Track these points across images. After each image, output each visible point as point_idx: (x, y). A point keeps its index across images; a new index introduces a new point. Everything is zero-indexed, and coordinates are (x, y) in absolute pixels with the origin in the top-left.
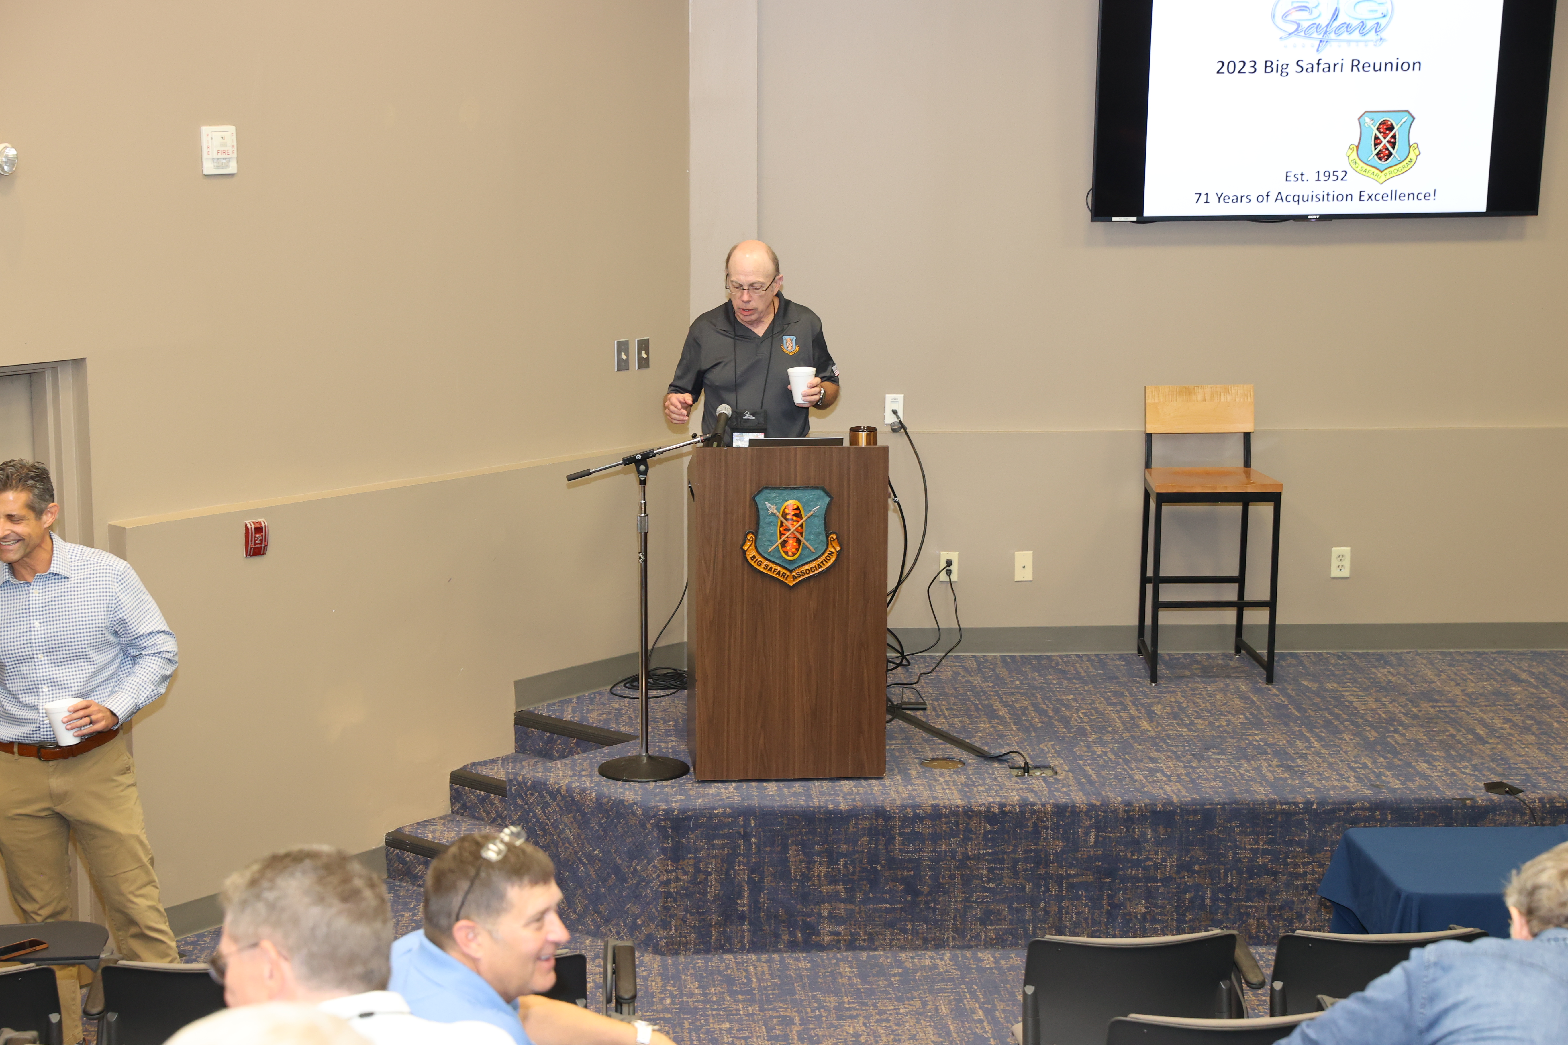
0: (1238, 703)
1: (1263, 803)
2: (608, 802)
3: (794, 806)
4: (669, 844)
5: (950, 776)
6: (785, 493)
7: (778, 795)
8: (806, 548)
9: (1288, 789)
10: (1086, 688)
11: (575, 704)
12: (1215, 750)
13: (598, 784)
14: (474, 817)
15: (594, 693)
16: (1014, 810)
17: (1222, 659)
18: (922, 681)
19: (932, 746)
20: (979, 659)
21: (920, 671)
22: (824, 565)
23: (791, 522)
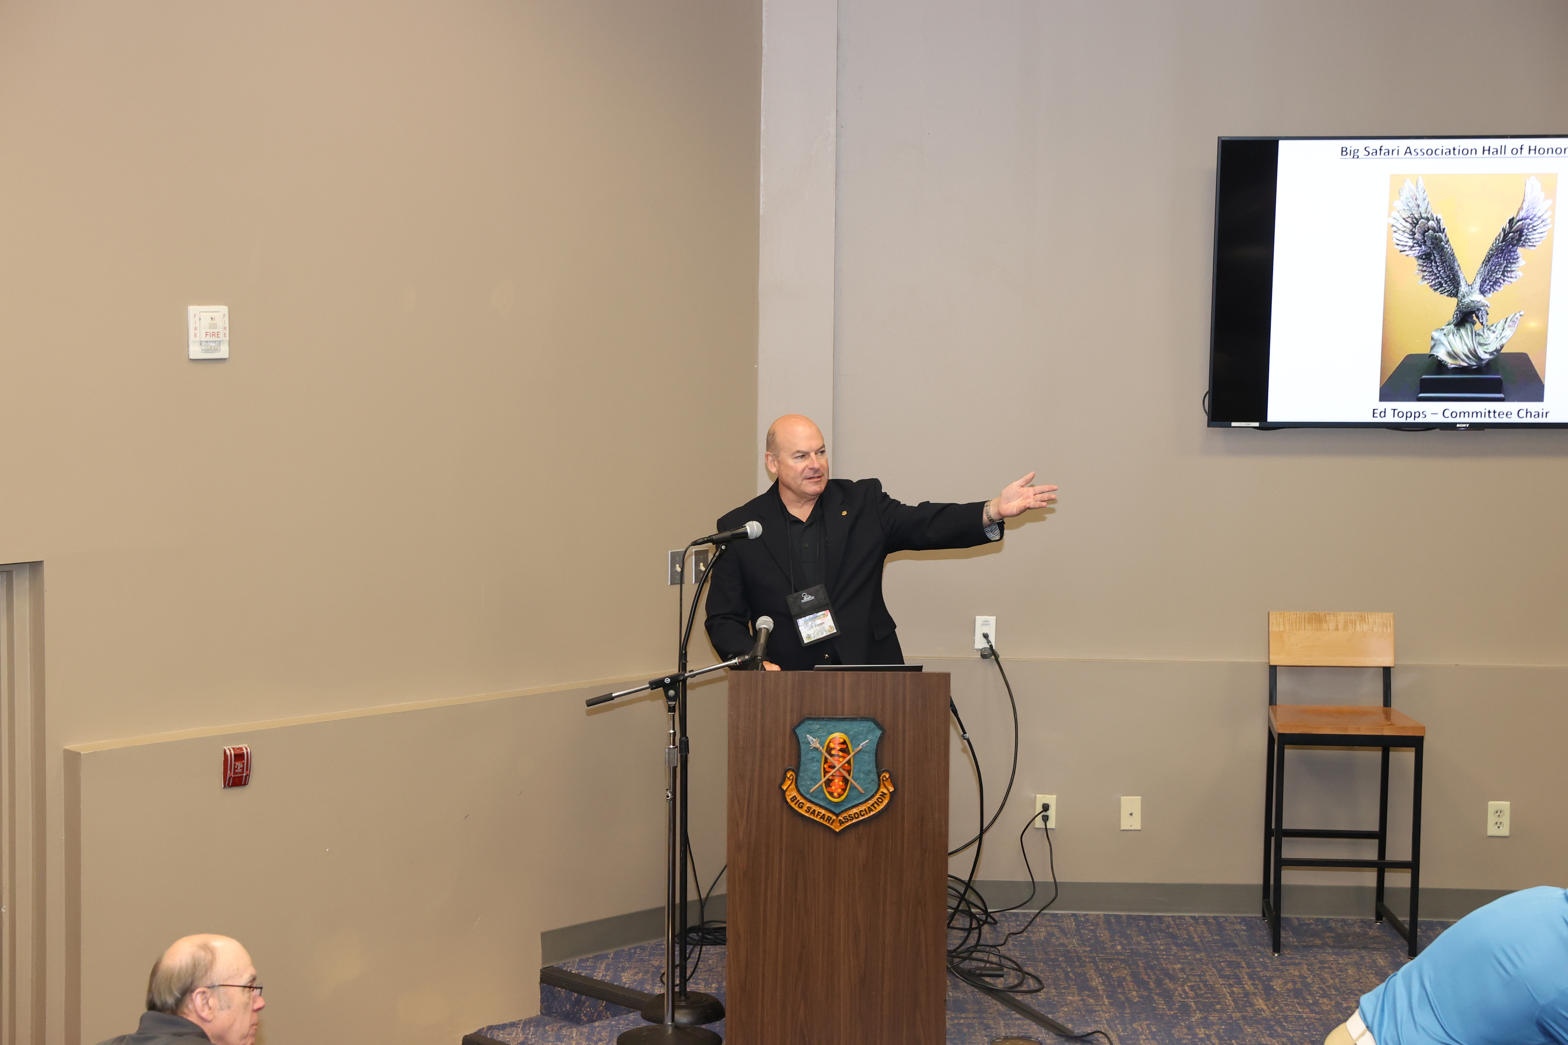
6: (831, 725)
8: (853, 788)
10: (1198, 956)
11: (610, 961)
15: (635, 948)
17: (1361, 927)
18: (1010, 942)
19: (1007, 1022)
20: (1079, 919)
21: (1009, 930)
22: (875, 808)
23: (836, 758)
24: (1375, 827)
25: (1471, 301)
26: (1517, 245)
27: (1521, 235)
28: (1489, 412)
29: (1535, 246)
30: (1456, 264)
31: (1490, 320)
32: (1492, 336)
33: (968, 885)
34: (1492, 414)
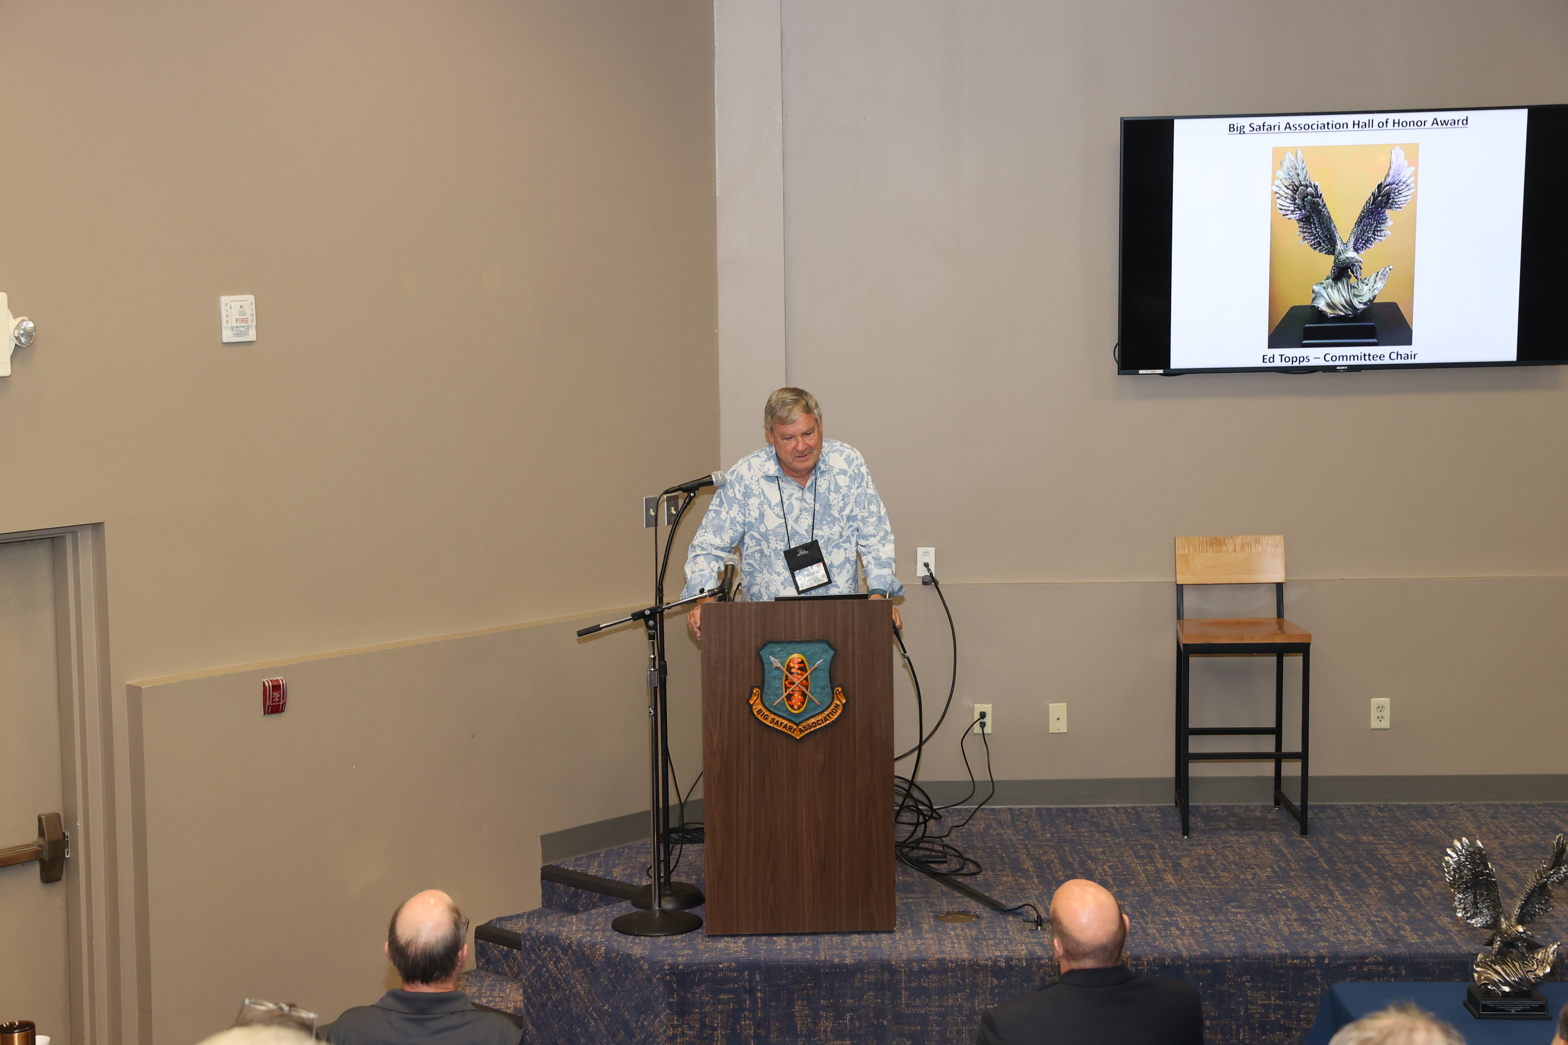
0: (1268, 856)
1: (1273, 957)
2: (617, 957)
3: (800, 960)
4: (674, 999)
5: (962, 930)
6: (790, 647)
7: (786, 949)
8: (811, 701)
9: (1302, 943)
10: (1117, 841)
11: (602, 859)
12: (1235, 904)
13: (609, 939)
14: (498, 973)
15: (623, 848)
16: (1020, 965)
17: (1262, 811)
18: (953, 833)
19: (949, 900)
20: (1014, 812)
21: (952, 824)
22: (830, 718)
23: (796, 675)
24: (1272, 724)
25: (1347, 258)
26: (1385, 207)
27: (1388, 199)
28: (1365, 355)
29: (1401, 208)
30: (1332, 225)
31: (1363, 274)
32: (1366, 288)
33: (912, 783)
34: (1367, 357)
